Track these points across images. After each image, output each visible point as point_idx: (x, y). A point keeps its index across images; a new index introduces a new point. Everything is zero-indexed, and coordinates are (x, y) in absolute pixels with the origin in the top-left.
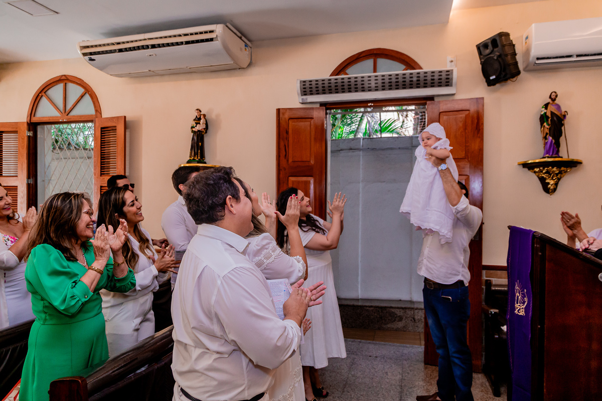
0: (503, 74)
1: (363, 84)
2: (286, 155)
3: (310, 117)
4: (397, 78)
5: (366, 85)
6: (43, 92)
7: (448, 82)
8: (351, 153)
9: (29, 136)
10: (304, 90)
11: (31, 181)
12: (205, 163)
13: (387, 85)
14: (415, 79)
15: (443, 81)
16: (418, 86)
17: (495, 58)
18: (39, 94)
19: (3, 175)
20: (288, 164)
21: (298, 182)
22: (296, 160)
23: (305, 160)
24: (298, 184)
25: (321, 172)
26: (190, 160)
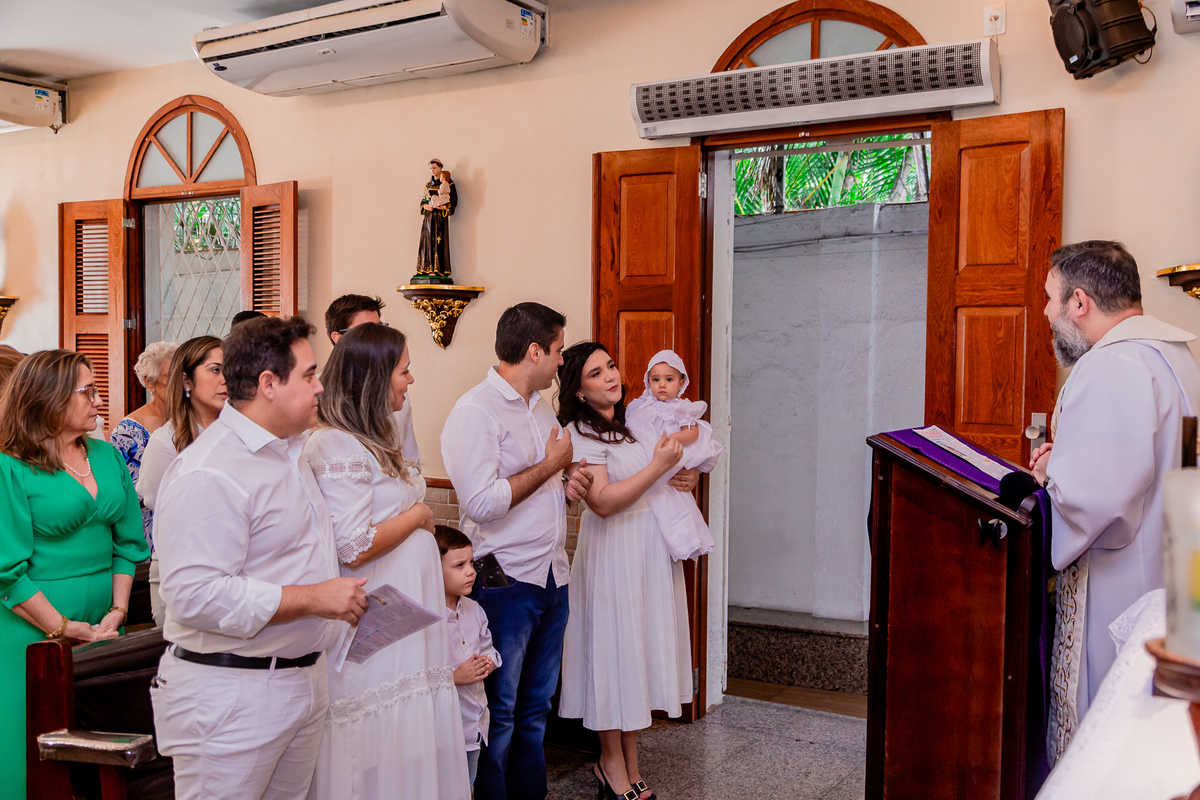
0: (1092, 50)
1: (773, 90)
2: (613, 262)
3: (666, 169)
4: (851, 72)
5: (781, 92)
6: (152, 131)
7: (971, 75)
8: (848, 245)
9: (128, 229)
10: (647, 109)
11: (132, 324)
12: (450, 282)
13: (828, 88)
14: (891, 71)
15: (958, 72)
16: (902, 86)
17: (1071, 11)
18: (144, 140)
19: (85, 311)
20: (619, 283)
21: (640, 324)
22: (635, 273)
23: (655, 272)
24: (640, 328)
25: (691, 300)
26: (418, 275)
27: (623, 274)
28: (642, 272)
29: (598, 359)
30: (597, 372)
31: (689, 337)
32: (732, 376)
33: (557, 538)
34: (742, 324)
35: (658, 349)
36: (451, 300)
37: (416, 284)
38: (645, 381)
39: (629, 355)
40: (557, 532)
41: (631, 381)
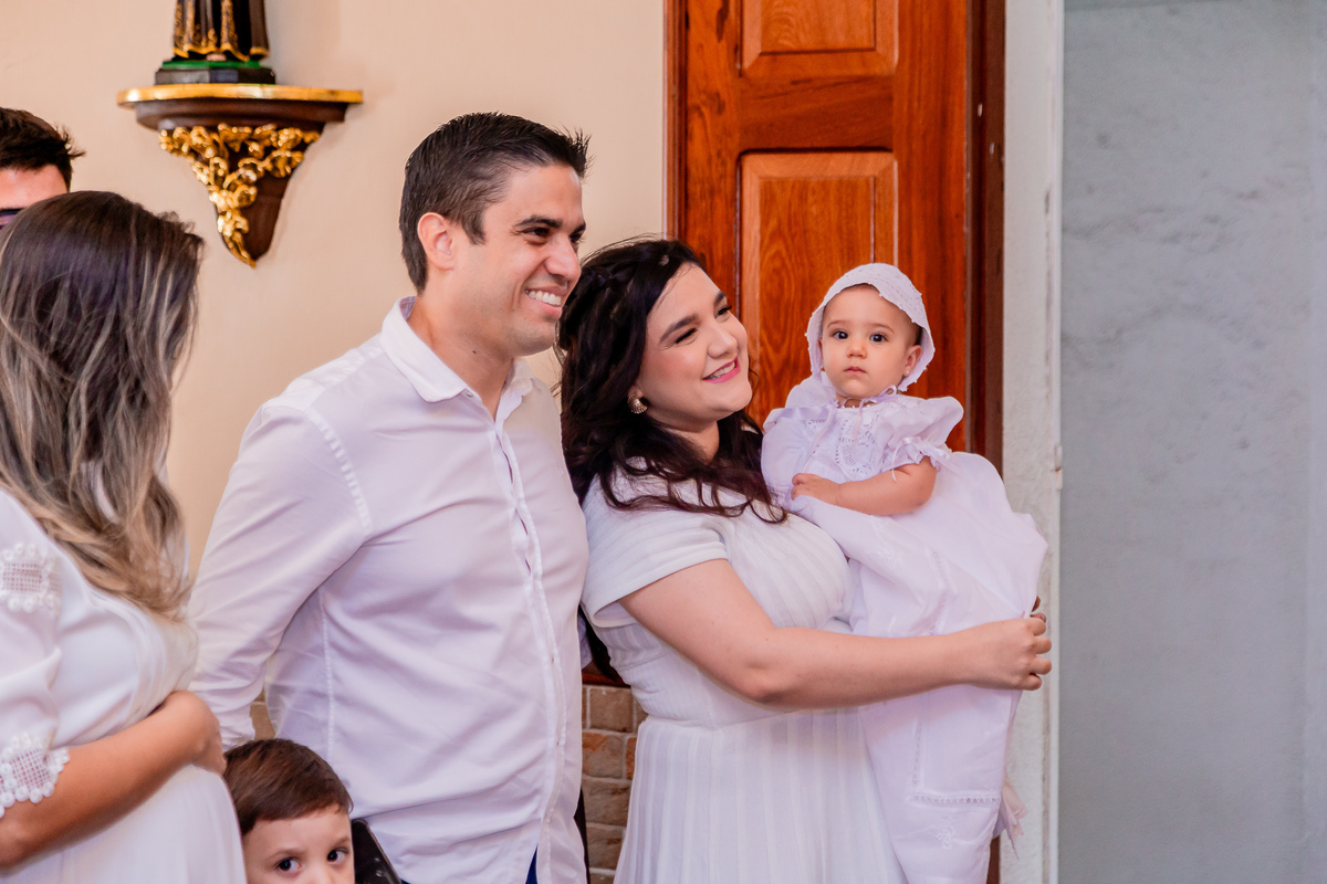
2: (723, 15)
12: (267, 77)
20: (741, 74)
21: (802, 189)
22: (789, 44)
23: (841, 41)
24: (802, 198)
25: (943, 120)
26: (177, 59)
27: (752, 48)
28: (807, 41)
29: (688, 291)
30: (687, 330)
31: (940, 227)
32: (1064, 339)
33: (549, 786)
34: (1091, 190)
35: (852, 261)
36: (269, 128)
37: (171, 82)
38: (811, 334)
39: (774, 277)
40: (551, 768)
41: (777, 349)
